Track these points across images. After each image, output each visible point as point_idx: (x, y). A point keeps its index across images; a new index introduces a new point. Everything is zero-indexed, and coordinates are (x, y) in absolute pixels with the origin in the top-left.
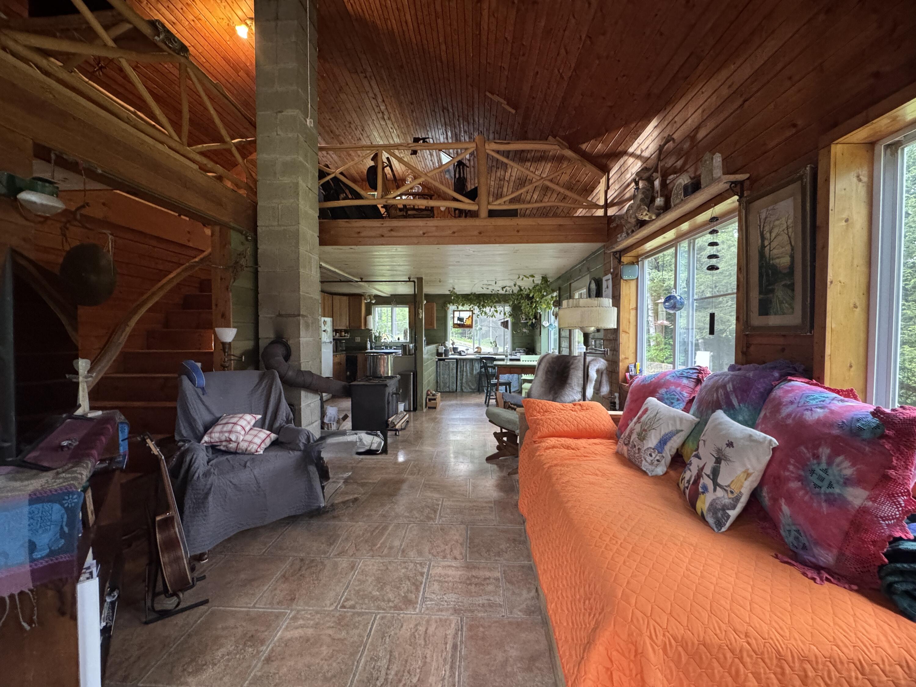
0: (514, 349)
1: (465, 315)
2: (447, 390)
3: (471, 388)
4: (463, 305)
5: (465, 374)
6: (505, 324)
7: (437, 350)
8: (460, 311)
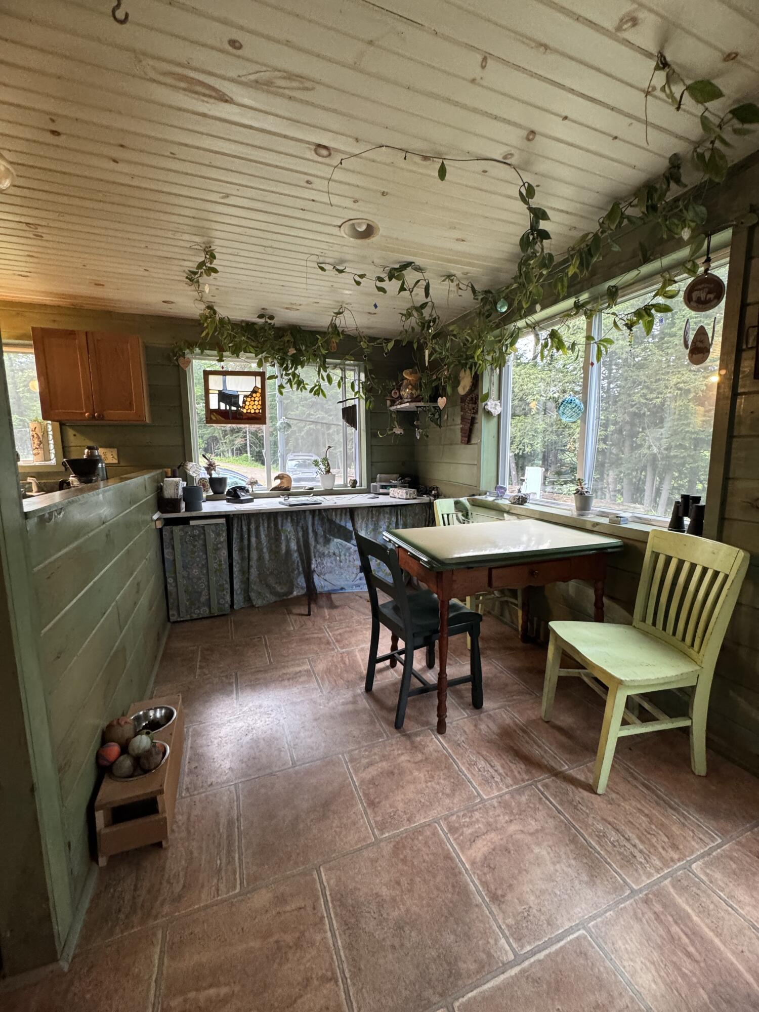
0: (371, 479)
1: (241, 386)
2: (204, 611)
3: (274, 592)
4: (236, 352)
5: (254, 555)
6: (349, 415)
7: (160, 490)
8: (225, 373)
